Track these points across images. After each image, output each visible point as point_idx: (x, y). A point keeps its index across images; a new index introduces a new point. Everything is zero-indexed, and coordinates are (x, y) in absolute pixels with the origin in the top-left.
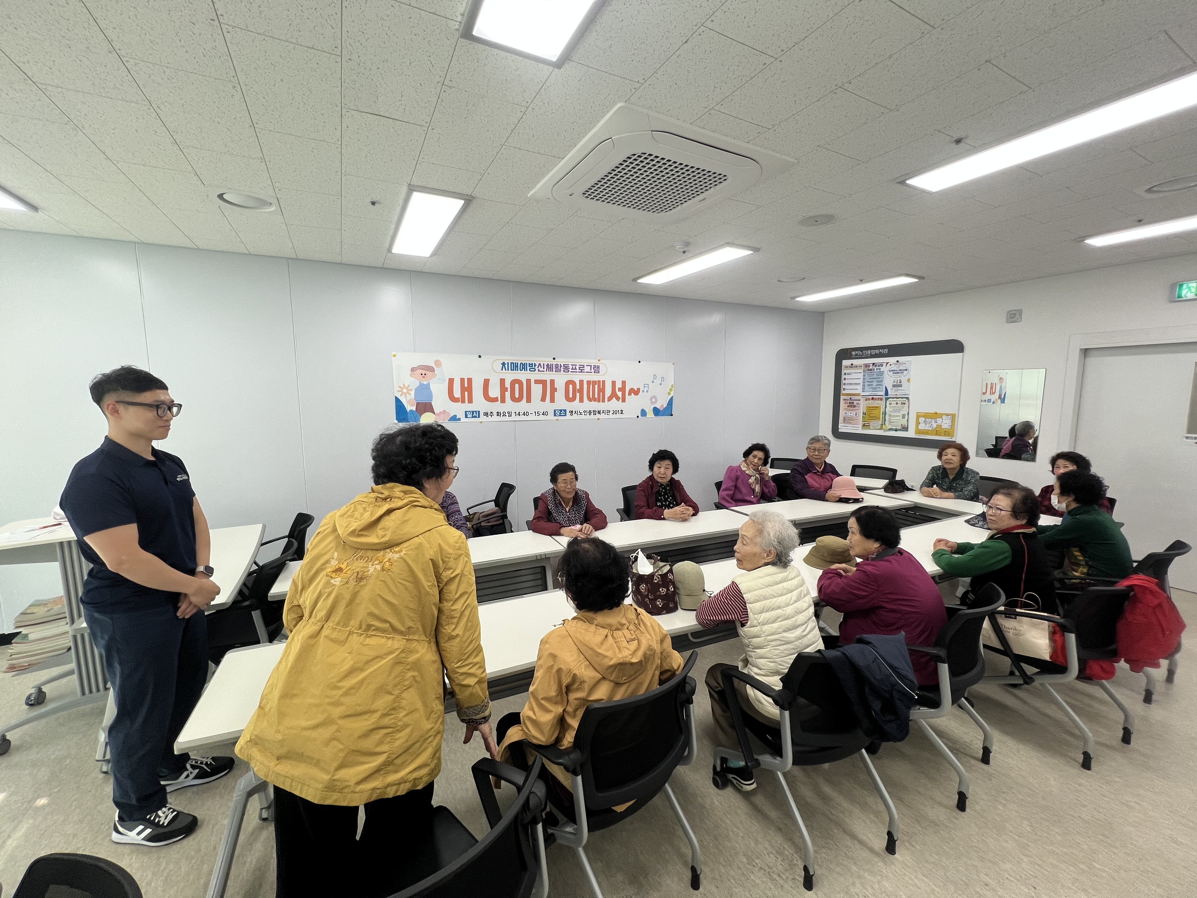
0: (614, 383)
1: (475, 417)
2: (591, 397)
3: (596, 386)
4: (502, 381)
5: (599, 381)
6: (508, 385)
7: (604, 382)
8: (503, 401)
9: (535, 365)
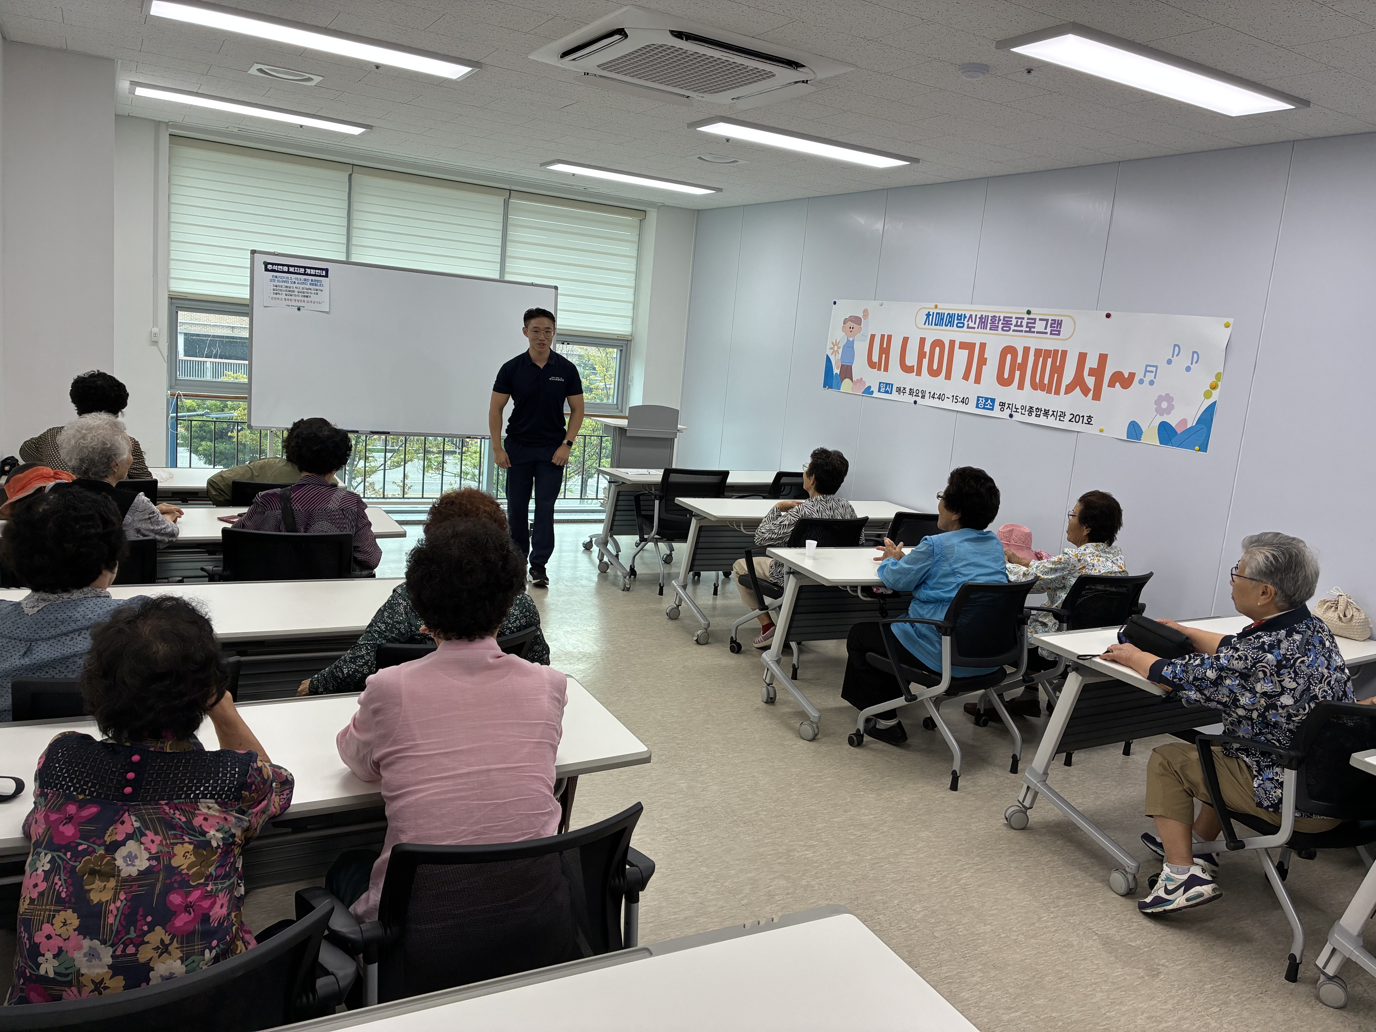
0: (1082, 357)
1: (887, 392)
2: (1037, 381)
3: (1050, 360)
4: (923, 341)
5: (1056, 352)
6: (927, 349)
7: (1064, 353)
8: (919, 373)
9: (965, 317)
